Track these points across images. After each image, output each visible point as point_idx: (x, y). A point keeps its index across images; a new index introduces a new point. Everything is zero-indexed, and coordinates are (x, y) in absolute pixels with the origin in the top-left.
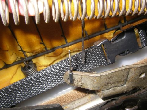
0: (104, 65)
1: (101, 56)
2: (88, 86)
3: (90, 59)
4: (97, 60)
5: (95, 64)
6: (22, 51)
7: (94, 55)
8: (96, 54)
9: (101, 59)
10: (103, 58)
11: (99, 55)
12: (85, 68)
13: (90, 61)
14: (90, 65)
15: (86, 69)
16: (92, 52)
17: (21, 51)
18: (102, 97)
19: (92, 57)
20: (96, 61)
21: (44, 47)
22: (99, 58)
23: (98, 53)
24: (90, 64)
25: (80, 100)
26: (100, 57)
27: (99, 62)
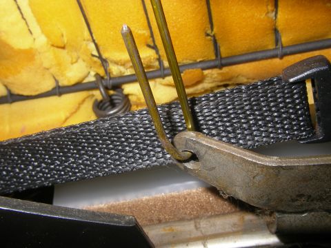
0: (301, 140)
1: (295, 113)
2: (237, 189)
3: (259, 115)
4: (281, 123)
5: (272, 132)
6: (100, 57)
7: (273, 106)
8: (281, 102)
9: (294, 120)
10: (302, 121)
11: (290, 108)
12: (240, 139)
13: (260, 120)
14: (255, 133)
15: (241, 141)
16: (271, 97)
17: (96, 57)
18: (274, 230)
19: (266, 111)
20: (277, 123)
21: (156, 56)
22: (289, 118)
23: (289, 103)
24: (258, 130)
25: (212, 220)
26: (292, 113)
27: (287, 129)
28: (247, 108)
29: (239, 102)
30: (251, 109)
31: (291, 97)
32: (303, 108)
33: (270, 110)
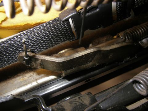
0: (70, 40)
1: (67, 31)
3: (53, 34)
4: (62, 35)
8: (60, 28)
9: (66, 34)
10: (70, 33)
16: (56, 27)
19: (55, 32)
20: (60, 36)
23: (64, 28)
26: (65, 31)
27: (65, 37)
28: (47, 33)
29: (44, 31)
30: (49, 33)
31: (64, 26)
32: (69, 29)
33: (57, 32)
